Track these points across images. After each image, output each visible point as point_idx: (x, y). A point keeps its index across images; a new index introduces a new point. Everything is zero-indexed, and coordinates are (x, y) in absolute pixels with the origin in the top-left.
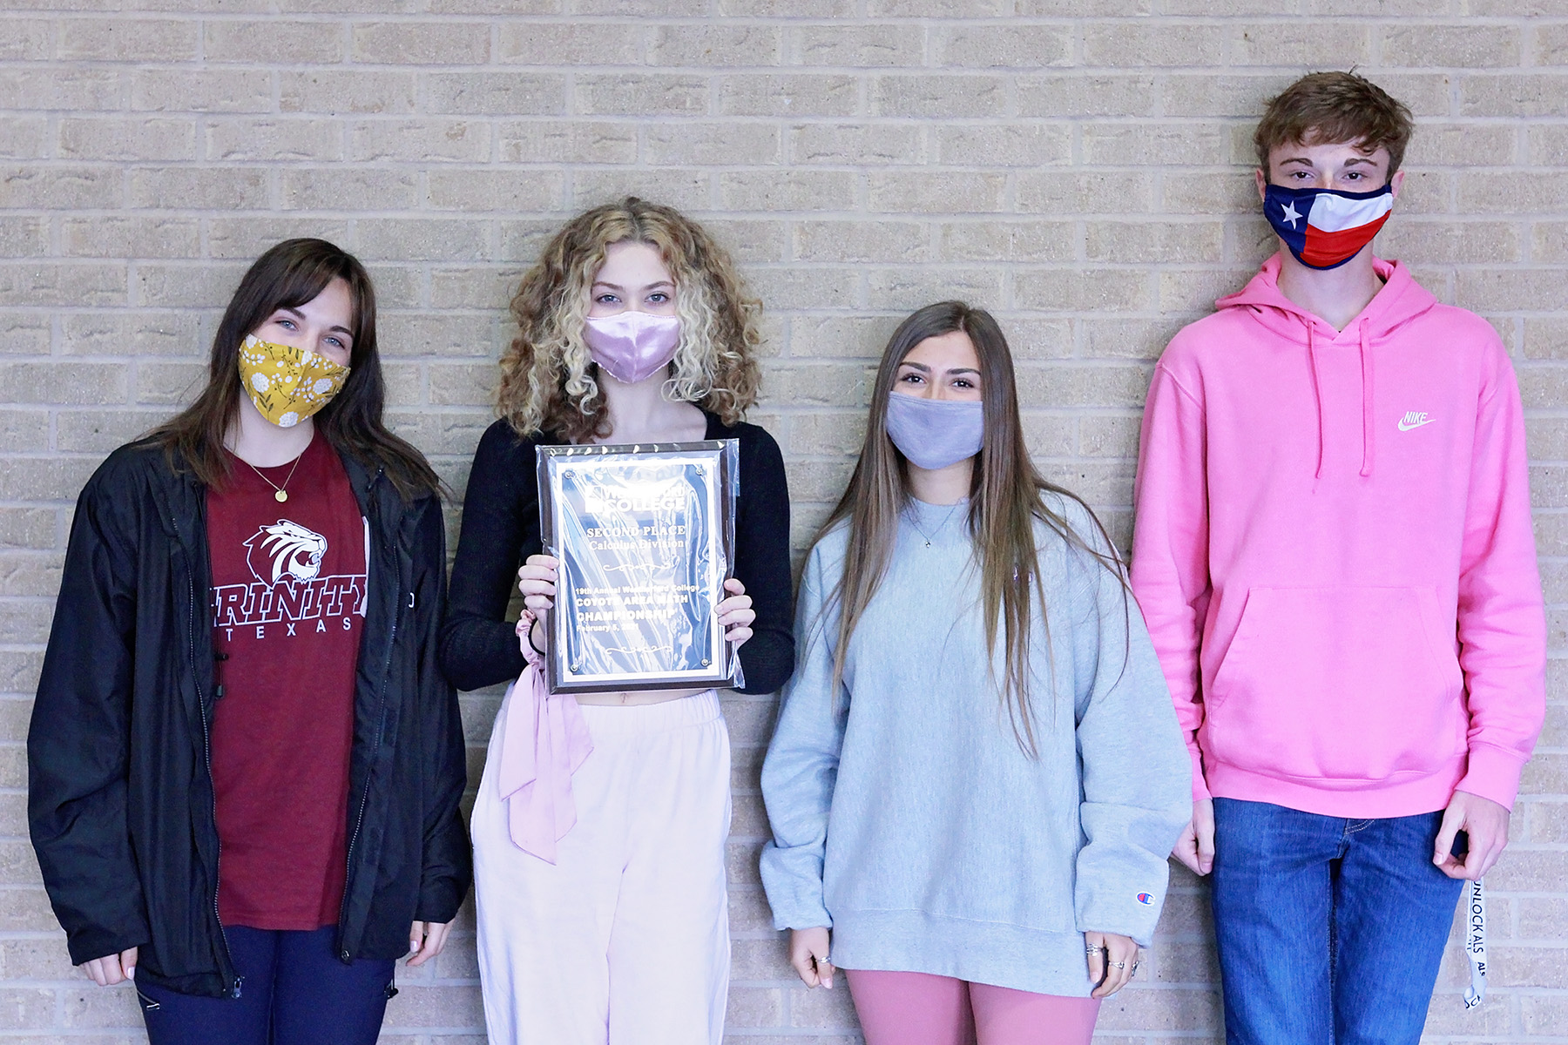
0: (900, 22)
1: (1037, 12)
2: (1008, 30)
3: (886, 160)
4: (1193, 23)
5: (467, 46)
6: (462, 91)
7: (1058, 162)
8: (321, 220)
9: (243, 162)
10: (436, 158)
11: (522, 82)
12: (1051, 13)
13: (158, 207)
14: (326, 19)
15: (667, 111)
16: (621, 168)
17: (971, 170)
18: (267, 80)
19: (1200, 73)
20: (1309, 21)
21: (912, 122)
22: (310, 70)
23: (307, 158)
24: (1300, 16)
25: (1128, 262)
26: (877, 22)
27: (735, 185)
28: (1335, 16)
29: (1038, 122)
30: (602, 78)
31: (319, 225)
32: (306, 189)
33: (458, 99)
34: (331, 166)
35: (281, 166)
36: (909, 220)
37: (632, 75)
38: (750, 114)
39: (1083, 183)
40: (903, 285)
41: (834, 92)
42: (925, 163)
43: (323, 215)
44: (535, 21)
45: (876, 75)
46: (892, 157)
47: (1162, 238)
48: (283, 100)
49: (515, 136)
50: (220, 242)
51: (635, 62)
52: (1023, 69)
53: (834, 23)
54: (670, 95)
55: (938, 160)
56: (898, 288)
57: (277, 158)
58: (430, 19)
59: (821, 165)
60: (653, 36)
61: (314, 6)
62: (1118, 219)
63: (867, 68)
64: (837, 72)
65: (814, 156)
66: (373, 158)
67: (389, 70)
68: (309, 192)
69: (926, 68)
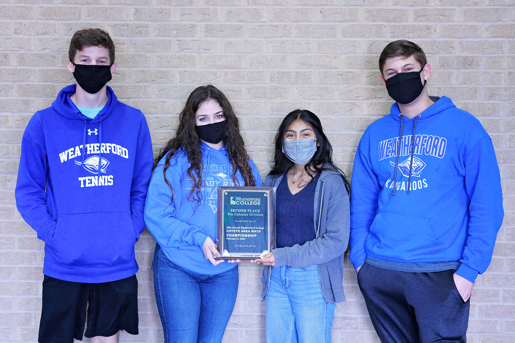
0: (211, 7)
1: (255, 4)
2: (245, 10)
3: (207, 51)
4: (304, 7)
5: (73, 14)
6: (72, 29)
7: (261, 52)
9: (2, 50)
10: (63, 50)
11: (91, 25)
12: (259, 4)
14: (28, 5)
15: (137, 35)
16: (122, 53)
17: (234, 54)
18: (10, 24)
19: (306, 23)
20: (341, 7)
21: (215, 39)
22: (23, 21)
23: (22, 49)
24: (338, 5)
25: (284, 84)
26: (204, 7)
27: (158, 59)
28: (349, 6)
29: (255, 39)
30: (116, 24)
31: (26, 71)
32: (22, 59)
33: (70, 31)
34: (30, 52)
35: (14, 52)
36: (214, 70)
37: (126, 24)
38: (163, 36)
39: (269, 58)
41: (190, 29)
42: (219, 52)
43: (28, 68)
44: (95, 6)
45: (204, 24)
46: (209, 50)
47: (294, 76)
48: (15, 31)
51: (126, 19)
52: (250, 22)
53: (190, 7)
54: (138, 30)
55: (223, 51)
57: (13, 49)
58: (62, 5)
59: (186, 52)
60: (132, 11)
62: (280, 70)
63: (200, 22)
64: (191, 23)
65: (184, 49)
66: (43, 50)
67: (48, 21)
68: (23, 60)
69: (219, 22)
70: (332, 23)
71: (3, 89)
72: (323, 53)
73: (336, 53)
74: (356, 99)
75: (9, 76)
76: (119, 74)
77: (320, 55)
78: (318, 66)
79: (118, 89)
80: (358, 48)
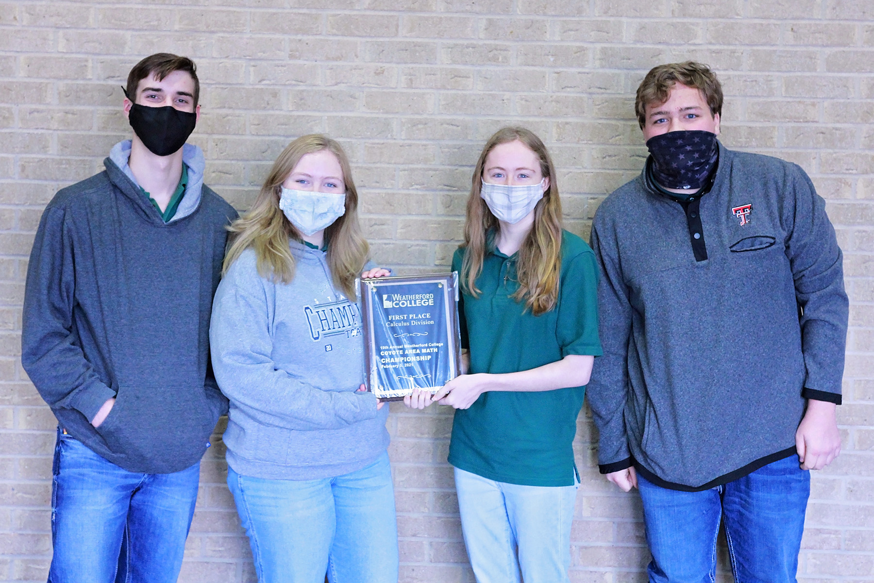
0: (612, 19)
1: (684, 15)
2: (668, 24)
3: (603, 91)
4: (764, 22)
5: (386, 27)
6: (383, 51)
8: (308, 116)
9: (268, 85)
10: (368, 85)
11: (415, 46)
12: (691, 16)
13: (224, 107)
14: (314, 11)
15: (489, 63)
16: (464, 92)
18: (283, 43)
19: (768, 48)
20: (826, 22)
21: (617, 71)
22: (305, 38)
23: (302, 84)
24: (821, 19)
26: (599, 19)
27: (523, 102)
28: (839, 20)
30: (456, 45)
31: (307, 118)
32: (301, 99)
33: (381, 54)
34: (314, 88)
35: (289, 88)
36: (614, 122)
37: (471, 44)
38: (533, 65)
40: (610, 156)
41: (576, 55)
42: (623, 92)
43: (310, 113)
44: (422, 15)
45: (599, 46)
46: (606, 89)
47: (746, 134)
48: (291, 53)
49: (410, 75)
50: (256, 127)
51: (473, 37)
52: (675, 44)
53: (577, 19)
54: (491, 55)
55: (630, 91)
56: (607, 157)
57: (287, 83)
58: (368, 13)
59: (569, 92)
60: (483, 24)
61: (308, 4)
63: (594, 42)
64: (578, 44)
65: (565, 88)
66: (336, 84)
67: (345, 39)
68: (303, 101)
69: (625, 43)
70: (811, 49)
71: (269, 148)
72: (794, 97)
73: (815, 96)
74: (846, 174)
75: (280, 126)
76: (458, 126)
77: (789, 100)
78: (785, 118)
79: (456, 150)
80: (851, 90)
